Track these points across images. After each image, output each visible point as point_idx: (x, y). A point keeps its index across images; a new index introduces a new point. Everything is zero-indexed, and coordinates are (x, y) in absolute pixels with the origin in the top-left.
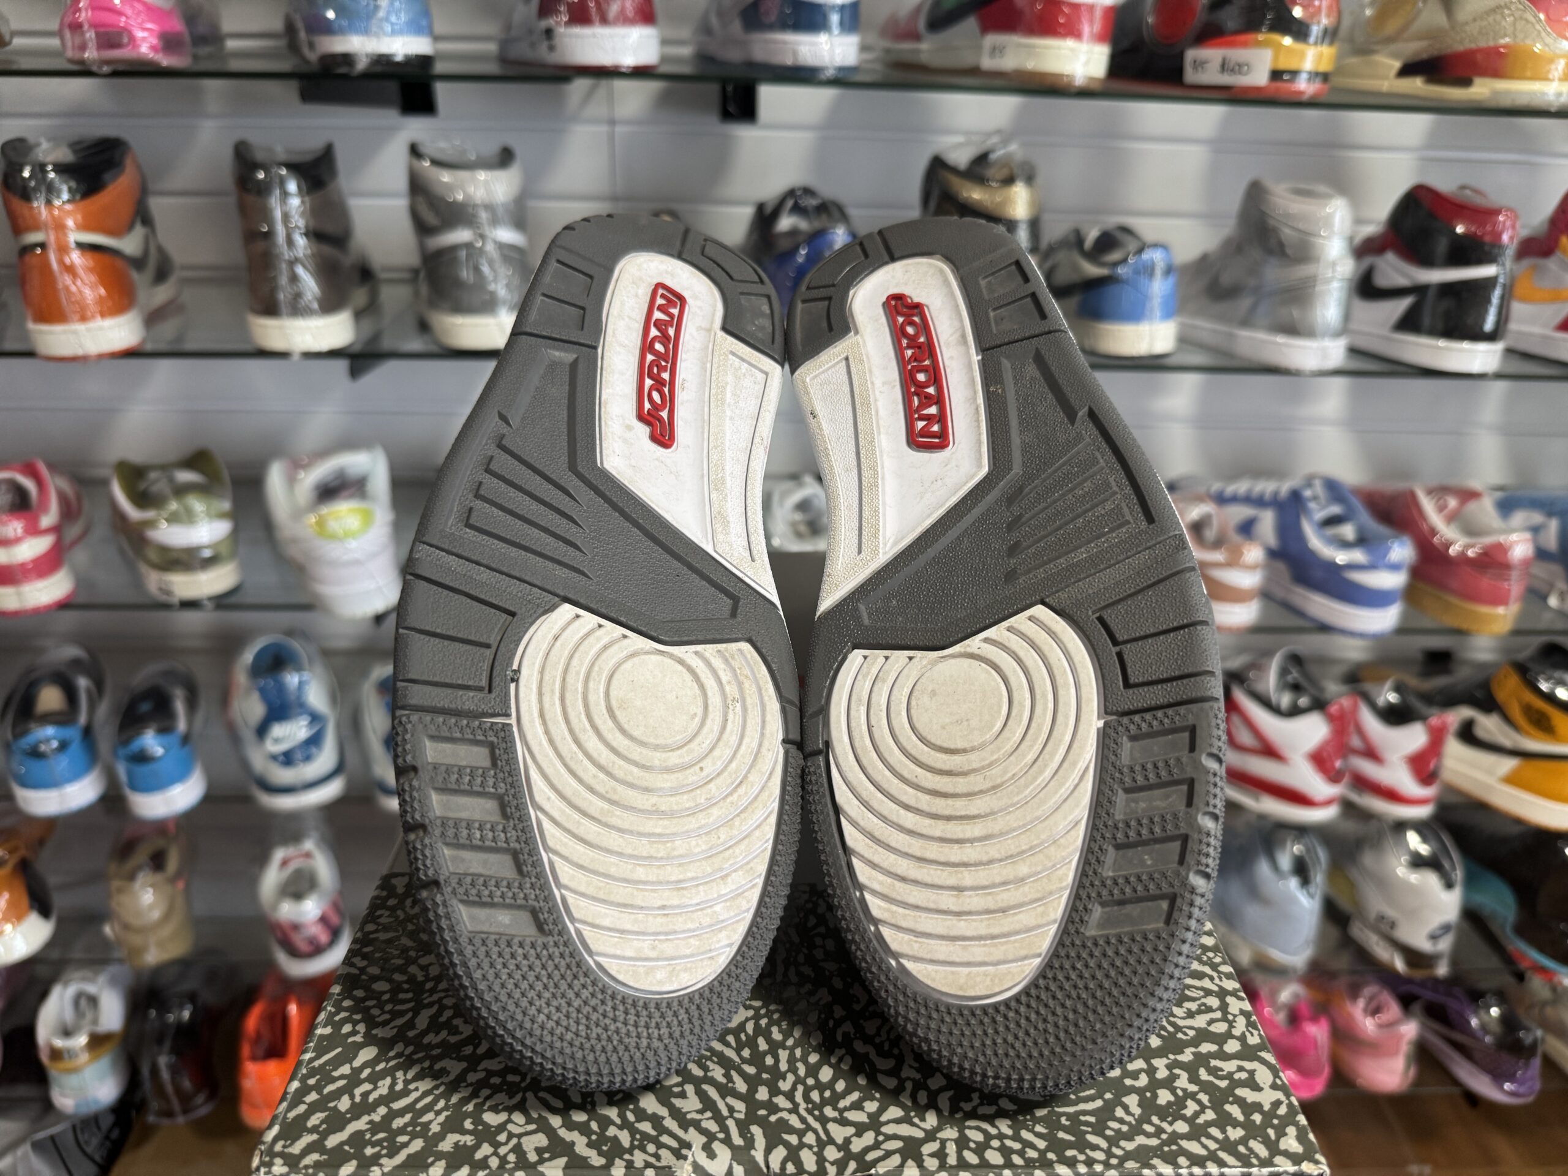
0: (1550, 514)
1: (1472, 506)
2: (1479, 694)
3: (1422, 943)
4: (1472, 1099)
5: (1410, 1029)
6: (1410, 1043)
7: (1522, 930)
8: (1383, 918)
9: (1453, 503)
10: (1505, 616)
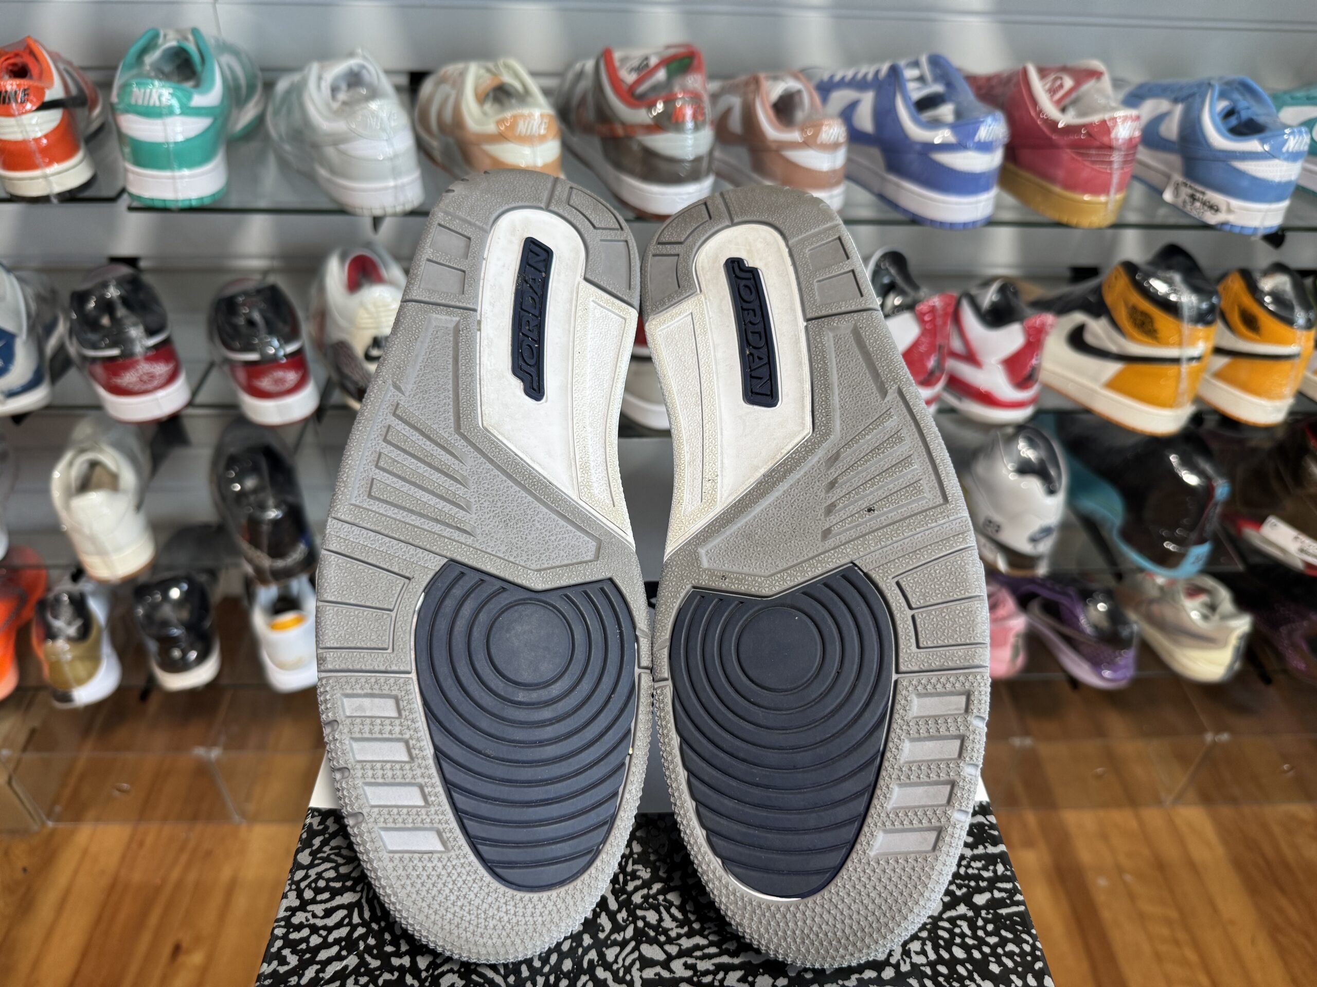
0: (1176, 101)
1: (1089, 85)
2: (1092, 299)
3: (1023, 545)
4: (1074, 683)
5: (1019, 623)
6: (1017, 636)
7: (1128, 535)
8: (990, 522)
9: (1068, 83)
10: (1106, 203)
